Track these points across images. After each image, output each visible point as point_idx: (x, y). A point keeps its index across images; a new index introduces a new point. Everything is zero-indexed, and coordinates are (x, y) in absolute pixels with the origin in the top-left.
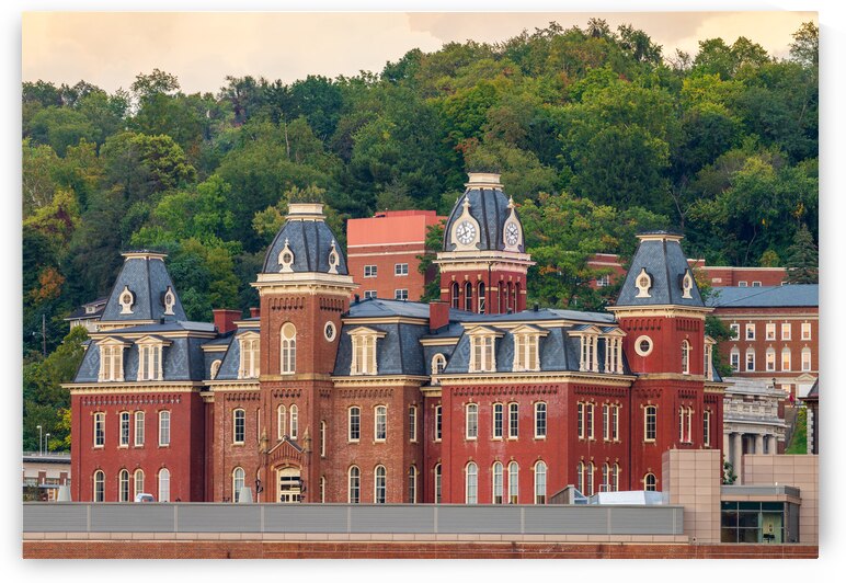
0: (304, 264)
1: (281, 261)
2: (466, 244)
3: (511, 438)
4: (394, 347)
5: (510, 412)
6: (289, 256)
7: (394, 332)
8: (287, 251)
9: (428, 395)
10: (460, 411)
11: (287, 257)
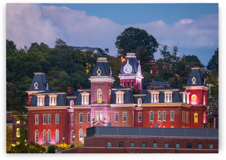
0: (104, 73)
1: (97, 73)
2: (128, 72)
3: (163, 120)
4: (128, 96)
5: (163, 114)
6: (100, 71)
7: (128, 92)
8: (99, 70)
9: (136, 110)
10: (148, 113)
11: (99, 72)
